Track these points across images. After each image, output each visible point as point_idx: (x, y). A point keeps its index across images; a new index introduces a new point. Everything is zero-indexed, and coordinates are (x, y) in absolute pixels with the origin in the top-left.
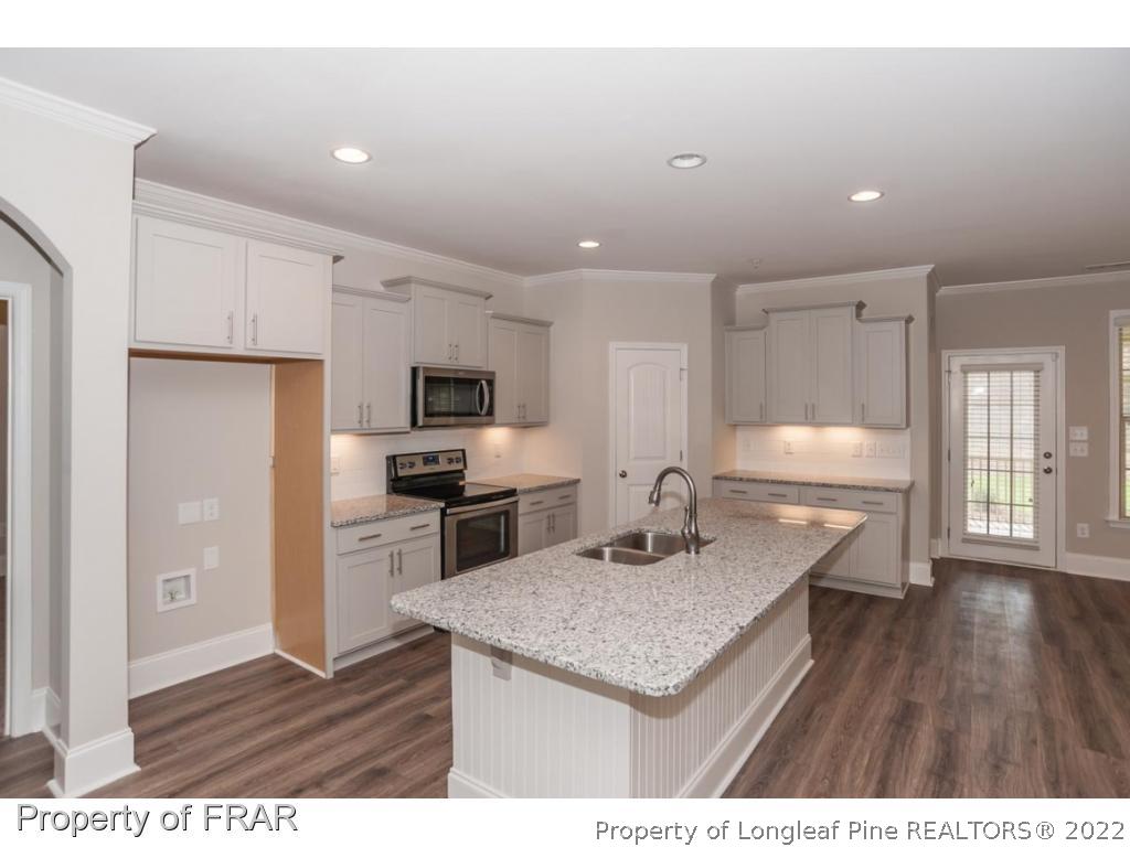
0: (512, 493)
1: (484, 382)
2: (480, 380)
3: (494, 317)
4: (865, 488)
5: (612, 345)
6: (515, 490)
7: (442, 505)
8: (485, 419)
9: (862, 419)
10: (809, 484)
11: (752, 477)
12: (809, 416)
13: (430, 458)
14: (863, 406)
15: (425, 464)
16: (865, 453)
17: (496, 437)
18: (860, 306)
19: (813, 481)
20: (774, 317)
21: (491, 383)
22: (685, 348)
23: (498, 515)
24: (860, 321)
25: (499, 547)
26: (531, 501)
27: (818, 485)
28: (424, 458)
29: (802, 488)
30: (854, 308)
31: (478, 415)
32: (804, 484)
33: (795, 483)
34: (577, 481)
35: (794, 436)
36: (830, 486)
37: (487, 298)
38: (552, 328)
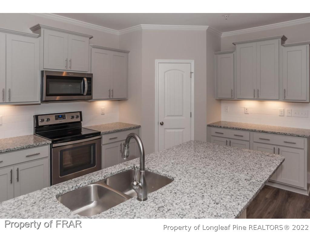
0: (99, 134)
1: (85, 79)
2: (83, 78)
3: (94, 47)
4: (285, 134)
5: (157, 61)
6: (100, 133)
7: (51, 142)
8: (86, 97)
9: (283, 97)
10: (255, 131)
11: (226, 126)
12: (256, 95)
13: (59, 116)
14: (285, 90)
15: (56, 119)
16: (286, 114)
17: (102, 105)
18: (284, 39)
19: (257, 129)
20: (238, 46)
21: (90, 79)
22: (193, 62)
23: (90, 146)
24: (284, 46)
25: (90, 161)
26: (110, 138)
27: (259, 132)
28: (56, 116)
29: (251, 133)
30: (280, 40)
31: (83, 95)
32: (252, 131)
33: (248, 130)
34: (139, 127)
35: (250, 105)
36: (266, 132)
37: (90, 38)
38: (129, 54)
